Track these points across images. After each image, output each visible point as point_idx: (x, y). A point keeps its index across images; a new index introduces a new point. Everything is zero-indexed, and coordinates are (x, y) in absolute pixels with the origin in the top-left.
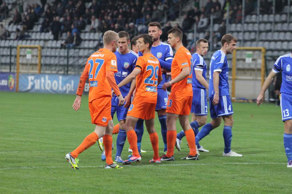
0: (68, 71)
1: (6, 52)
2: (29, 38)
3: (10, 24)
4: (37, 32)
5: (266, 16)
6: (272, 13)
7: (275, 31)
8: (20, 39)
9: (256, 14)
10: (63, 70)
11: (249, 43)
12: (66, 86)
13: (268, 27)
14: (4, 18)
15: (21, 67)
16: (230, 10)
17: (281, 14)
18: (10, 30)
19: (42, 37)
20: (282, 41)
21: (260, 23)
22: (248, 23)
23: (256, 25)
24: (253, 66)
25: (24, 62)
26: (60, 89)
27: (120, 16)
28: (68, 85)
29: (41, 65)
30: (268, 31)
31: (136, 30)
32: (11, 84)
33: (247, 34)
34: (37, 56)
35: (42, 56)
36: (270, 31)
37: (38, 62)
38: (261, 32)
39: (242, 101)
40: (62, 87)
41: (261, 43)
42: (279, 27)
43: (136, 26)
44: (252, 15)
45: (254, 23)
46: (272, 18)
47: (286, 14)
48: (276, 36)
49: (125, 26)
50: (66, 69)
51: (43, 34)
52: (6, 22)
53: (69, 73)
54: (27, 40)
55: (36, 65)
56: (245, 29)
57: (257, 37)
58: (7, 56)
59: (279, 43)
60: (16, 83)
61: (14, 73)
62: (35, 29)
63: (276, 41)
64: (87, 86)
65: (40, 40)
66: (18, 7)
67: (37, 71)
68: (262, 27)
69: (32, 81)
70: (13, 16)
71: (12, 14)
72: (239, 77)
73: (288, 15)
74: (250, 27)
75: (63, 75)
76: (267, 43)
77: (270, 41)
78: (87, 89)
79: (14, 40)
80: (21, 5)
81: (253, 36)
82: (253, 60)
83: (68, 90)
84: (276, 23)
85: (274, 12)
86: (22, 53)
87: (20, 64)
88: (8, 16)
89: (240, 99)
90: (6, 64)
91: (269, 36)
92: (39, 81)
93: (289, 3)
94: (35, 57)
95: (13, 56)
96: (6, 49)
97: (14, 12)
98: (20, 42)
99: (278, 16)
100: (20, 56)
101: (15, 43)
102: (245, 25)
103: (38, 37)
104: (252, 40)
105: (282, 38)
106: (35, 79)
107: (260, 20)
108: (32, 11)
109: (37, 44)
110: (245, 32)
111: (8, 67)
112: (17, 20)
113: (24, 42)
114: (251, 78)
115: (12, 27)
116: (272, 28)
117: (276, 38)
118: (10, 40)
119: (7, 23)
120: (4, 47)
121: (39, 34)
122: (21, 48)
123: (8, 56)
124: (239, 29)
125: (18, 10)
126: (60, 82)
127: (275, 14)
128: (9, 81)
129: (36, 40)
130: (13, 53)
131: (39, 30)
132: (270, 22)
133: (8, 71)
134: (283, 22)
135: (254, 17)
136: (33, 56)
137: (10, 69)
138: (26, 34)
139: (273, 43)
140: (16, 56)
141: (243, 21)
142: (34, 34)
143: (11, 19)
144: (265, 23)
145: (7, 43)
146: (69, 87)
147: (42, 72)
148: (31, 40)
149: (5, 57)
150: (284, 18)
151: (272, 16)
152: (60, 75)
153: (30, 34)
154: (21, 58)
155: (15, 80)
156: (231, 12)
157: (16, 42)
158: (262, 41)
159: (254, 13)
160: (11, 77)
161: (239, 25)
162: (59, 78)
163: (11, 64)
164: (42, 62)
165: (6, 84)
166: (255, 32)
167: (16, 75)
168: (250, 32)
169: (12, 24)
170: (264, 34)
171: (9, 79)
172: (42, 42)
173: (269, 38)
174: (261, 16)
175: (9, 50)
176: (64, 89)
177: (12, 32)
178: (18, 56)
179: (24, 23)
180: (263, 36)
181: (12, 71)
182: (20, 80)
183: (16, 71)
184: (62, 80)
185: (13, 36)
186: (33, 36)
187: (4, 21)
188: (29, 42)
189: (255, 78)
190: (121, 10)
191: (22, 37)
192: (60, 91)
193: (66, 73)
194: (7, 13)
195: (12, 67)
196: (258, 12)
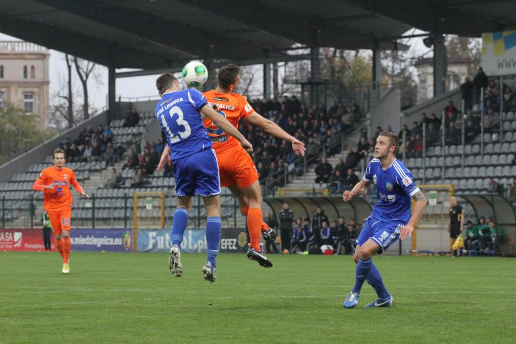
0: (199, 225)
1: (120, 203)
2: (149, 185)
3: (124, 169)
4: (159, 177)
5: (453, 147)
6: (460, 144)
7: (465, 166)
8: (138, 187)
9: (441, 146)
10: (193, 224)
11: (432, 182)
12: (197, 243)
13: (456, 161)
14: (116, 161)
15: (139, 222)
16: (406, 141)
17: (473, 145)
18: (124, 175)
19: (166, 184)
20: (475, 178)
21: (446, 156)
22: (430, 157)
23: (441, 159)
24: (438, 211)
25: (143, 215)
26: (190, 247)
27: (265, 153)
28: (200, 242)
29: (165, 218)
30: (456, 167)
31: (285, 171)
32: (127, 242)
33: (430, 170)
34: (159, 207)
35: (166, 207)
36: (459, 166)
37: (160, 214)
38: (447, 168)
39: (426, 254)
40: (193, 245)
41: (447, 181)
42: (470, 160)
43: (286, 164)
44: (435, 146)
45: (438, 157)
46: (460, 149)
47: (479, 144)
48: (466, 172)
49: (270, 165)
50: (197, 222)
51: (167, 179)
52: (118, 166)
53: (201, 227)
54: (146, 188)
55: (159, 218)
56: (427, 165)
57: (443, 174)
58: (121, 208)
59: (471, 181)
60: (133, 241)
61: (130, 230)
62: (155, 174)
63: (467, 179)
64: (224, 242)
65: (163, 187)
66: (134, 146)
67: (159, 227)
68: (449, 161)
69: (153, 238)
70: (128, 158)
71: (126, 156)
72: (422, 226)
73: (482, 144)
74: (434, 162)
75: (194, 229)
76: (455, 182)
77: (459, 179)
78: (224, 246)
79: (129, 188)
80: (138, 143)
81: (437, 173)
82: (439, 203)
83: (200, 248)
84: (467, 156)
85: (463, 141)
86: (140, 204)
87: (138, 218)
88: (122, 159)
89: (422, 252)
90: (119, 219)
91: (458, 173)
92: (162, 237)
93: (482, 130)
94: (157, 209)
95: (128, 208)
96: (119, 200)
97: (129, 152)
98: (138, 190)
99: (468, 147)
100: (138, 208)
101: (131, 192)
102: (427, 159)
103: (160, 184)
104: (437, 179)
105: (474, 175)
106: (157, 235)
107: (446, 152)
108: (152, 151)
109: (159, 192)
110: (426, 168)
111: (123, 222)
112: (134, 163)
113: (143, 190)
114: (437, 226)
115: (128, 172)
116: (462, 162)
117: (466, 175)
118: (124, 188)
119: (121, 168)
120: (117, 198)
121: (161, 179)
122: (139, 198)
123: (123, 208)
124: (419, 165)
125: (135, 150)
126: (190, 238)
127: (465, 145)
128: (125, 240)
129: (158, 187)
130: (128, 205)
131: (161, 174)
132: (460, 155)
133: (123, 227)
134: (475, 155)
135: (438, 148)
136: (154, 207)
137: (126, 225)
138: (145, 179)
139: (463, 182)
140: (132, 208)
141: (424, 155)
142: (155, 180)
143: (126, 162)
144: (453, 156)
145: (121, 192)
146: (201, 244)
147: (166, 227)
148: (152, 187)
149: (118, 210)
150: (476, 148)
151: (461, 147)
152: (190, 229)
153: (150, 180)
154: (140, 210)
155: (132, 238)
156: (408, 143)
157: (132, 190)
158: (449, 178)
159: (438, 143)
160: (126, 233)
161: (419, 160)
162: (188, 233)
163: (126, 219)
164: (166, 215)
165: (120, 244)
166: (440, 168)
167: (133, 231)
168: (433, 168)
169: (127, 169)
170: (451, 170)
171: (125, 237)
172: (166, 190)
173: (458, 175)
174: (447, 147)
175: (124, 200)
176: (195, 247)
177: (127, 178)
178: (135, 208)
179: (142, 167)
180: (450, 173)
181: (128, 227)
182: (139, 238)
183: (132, 227)
184: (193, 236)
185: (128, 184)
186: (154, 182)
187: (116, 165)
188: (149, 190)
189: (441, 226)
190: (265, 145)
191: (139, 185)
192: (190, 250)
193: (197, 227)
194: (121, 154)
195: (128, 222)
196: (443, 143)
